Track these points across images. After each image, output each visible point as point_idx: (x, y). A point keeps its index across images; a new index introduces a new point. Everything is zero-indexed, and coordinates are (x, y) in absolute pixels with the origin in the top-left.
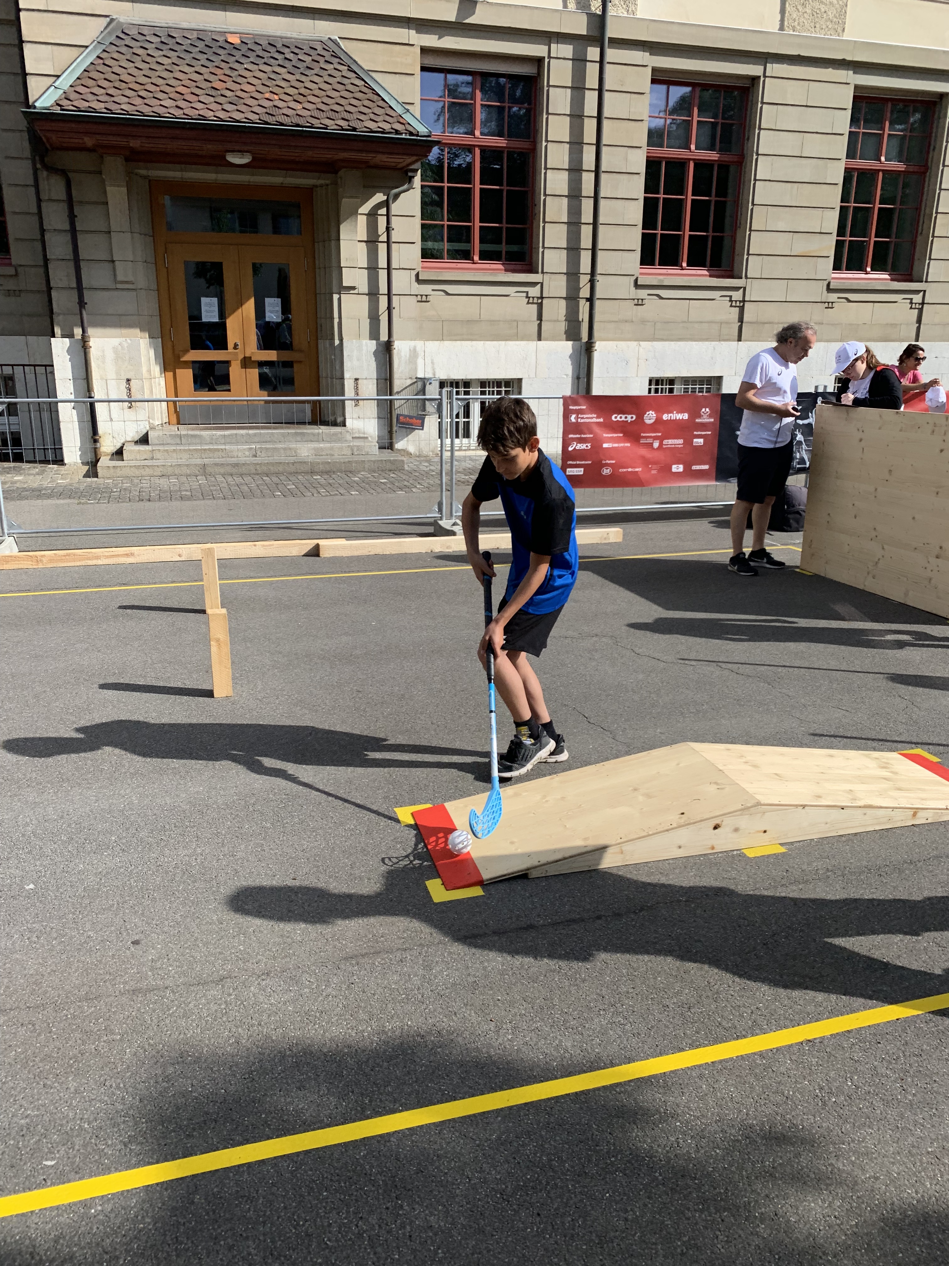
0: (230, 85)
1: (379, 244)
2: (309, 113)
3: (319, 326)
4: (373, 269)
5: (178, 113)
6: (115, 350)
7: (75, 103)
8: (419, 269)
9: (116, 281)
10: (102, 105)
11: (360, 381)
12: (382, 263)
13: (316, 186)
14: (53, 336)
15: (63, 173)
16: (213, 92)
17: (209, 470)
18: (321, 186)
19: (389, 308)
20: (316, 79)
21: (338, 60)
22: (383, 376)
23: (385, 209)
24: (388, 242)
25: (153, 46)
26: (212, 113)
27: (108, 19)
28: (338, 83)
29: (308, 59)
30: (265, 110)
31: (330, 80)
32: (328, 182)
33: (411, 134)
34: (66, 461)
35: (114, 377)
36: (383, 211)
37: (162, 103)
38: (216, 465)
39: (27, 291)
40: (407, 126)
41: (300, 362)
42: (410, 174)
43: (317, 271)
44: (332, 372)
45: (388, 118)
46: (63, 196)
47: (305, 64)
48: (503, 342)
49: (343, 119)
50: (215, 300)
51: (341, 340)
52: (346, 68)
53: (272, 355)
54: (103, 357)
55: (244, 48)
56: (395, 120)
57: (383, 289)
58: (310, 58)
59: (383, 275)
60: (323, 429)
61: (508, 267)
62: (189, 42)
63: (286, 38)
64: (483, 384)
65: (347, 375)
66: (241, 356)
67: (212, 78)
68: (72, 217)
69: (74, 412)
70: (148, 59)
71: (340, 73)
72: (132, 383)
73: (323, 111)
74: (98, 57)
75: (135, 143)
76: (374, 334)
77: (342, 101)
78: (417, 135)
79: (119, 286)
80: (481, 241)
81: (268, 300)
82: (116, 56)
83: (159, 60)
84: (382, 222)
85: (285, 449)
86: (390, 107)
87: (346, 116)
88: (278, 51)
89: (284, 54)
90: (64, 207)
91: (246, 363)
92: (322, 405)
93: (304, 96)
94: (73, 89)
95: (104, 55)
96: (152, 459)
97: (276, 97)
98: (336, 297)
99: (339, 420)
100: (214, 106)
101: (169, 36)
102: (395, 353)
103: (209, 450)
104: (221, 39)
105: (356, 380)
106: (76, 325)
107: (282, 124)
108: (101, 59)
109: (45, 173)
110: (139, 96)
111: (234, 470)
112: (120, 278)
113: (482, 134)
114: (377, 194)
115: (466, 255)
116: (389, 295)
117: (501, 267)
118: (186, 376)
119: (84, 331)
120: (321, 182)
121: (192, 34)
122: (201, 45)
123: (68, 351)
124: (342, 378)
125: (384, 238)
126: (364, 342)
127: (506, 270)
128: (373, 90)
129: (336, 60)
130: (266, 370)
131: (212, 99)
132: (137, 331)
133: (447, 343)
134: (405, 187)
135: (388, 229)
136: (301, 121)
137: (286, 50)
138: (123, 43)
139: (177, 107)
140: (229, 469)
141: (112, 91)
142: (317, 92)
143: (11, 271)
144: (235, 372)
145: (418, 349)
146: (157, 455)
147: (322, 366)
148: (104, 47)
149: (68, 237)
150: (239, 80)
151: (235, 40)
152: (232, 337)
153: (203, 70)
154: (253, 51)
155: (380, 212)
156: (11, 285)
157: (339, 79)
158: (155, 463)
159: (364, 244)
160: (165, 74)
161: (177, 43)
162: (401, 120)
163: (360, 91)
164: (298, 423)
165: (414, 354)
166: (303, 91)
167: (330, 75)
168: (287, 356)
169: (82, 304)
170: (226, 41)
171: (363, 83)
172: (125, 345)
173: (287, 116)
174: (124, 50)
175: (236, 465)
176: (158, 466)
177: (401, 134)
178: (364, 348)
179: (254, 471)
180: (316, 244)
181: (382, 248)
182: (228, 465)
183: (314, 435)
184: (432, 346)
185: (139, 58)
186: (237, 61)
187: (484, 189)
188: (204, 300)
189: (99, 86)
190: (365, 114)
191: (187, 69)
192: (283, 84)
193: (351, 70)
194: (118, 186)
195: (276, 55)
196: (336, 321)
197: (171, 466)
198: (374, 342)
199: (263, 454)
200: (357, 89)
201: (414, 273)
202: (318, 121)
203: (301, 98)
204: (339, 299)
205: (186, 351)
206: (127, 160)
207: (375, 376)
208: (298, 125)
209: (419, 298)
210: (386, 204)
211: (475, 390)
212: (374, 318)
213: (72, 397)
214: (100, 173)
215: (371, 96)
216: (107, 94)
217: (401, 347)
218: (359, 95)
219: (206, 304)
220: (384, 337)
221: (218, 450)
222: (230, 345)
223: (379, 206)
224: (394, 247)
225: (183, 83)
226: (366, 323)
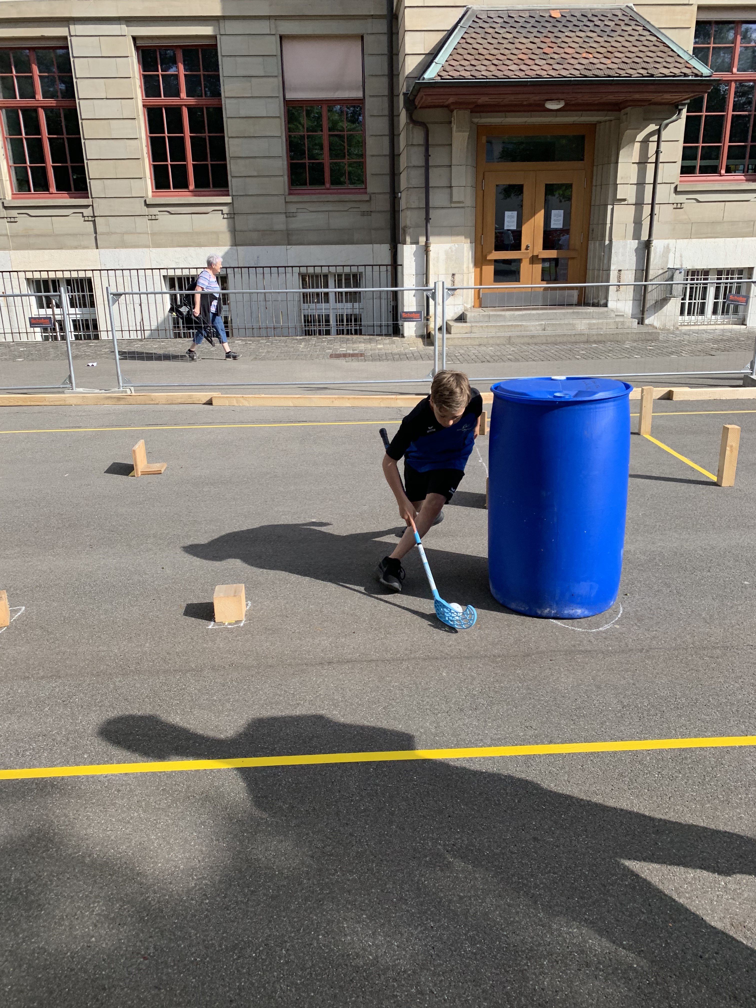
0: (556, 49)
1: (648, 165)
2: (616, 66)
3: (591, 230)
4: (641, 184)
5: (522, 74)
6: (447, 253)
7: (450, 73)
8: (678, 183)
9: (451, 202)
10: (469, 73)
11: (622, 272)
12: (649, 178)
13: (600, 122)
14: (405, 243)
15: (424, 125)
16: (545, 57)
17: (513, 340)
18: (605, 121)
19: (652, 215)
20: (620, 39)
21: (635, 22)
22: (641, 268)
23: (657, 136)
24: (656, 163)
25: (499, 25)
26: (545, 73)
27: (465, 8)
28: (637, 40)
29: (612, 24)
30: (584, 67)
31: (630, 39)
32: (612, 118)
33: (696, 75)
34: (405, 335)
35: (444, 272)
36: (655, 138)
37: (510, 68)
38: (518, 337)
39: (375, 212)
40: (693, 69)
41: (573, 258)
42: (680, 107)
43: (594, 188)
44: (599, 265)
45: (677, 65)
46: (422, 142)
47: (610, 28)
48: (741, 239)
49: (643, 68)
50: (515, 213)
51: (611, 241)
52: (642, 28)
53: (552, 254)
54: (438, 258)
55: (564, 20)
56: (683, 65)
57: (648, 199)
58: (614, 23)
59: (649, 189)
60: (591, 309)
61: (748, 177)
62: (524, 19)
63: (594, 9)
64: (720, 272)
65: (613, 267)
66: (530, 255)
67: (542, 45)
68: (427, 156)
69: (414, 299)
70: (496, 36)
71: (637, 33)
72: (456, 277)
73: (627, 63)
74: (462, 38)
75: (483, 100)
76: (637, 235)
77: (641, 55)
78: (701, 76)
79: (453, 205)
80: (728, 158)
81: (554, 212)
82: (474, 35)
83: (504, 36)
84: (652, 147)
85: (566, 324)
86: (678, 56)
87: (645, 65)
88: (589, 20)
89: (593, 21)
90: (423, 149)
91: (534, 260)
92: (587, 291)
93: (612, 53)
94: (447, 63)
95: (466, 36)
96: (471, 332)
97: (591, 56)
98: (610, 207)
99: (602, 302)
100: (546, 67)
101: (509, 16)
102: (652, 249)
103: (512, 325)
104: (547, 15)
105: (620, 271)
106: (422, 235)
107: (597, 76)
108: (464, 38)
109: (411, 125)
110: (493, 64)
111: (530, 341)
112: (455, 199)
113: (738, 70)
114: (651, 125)
115: (714, 170)
116: (653, 205)
117: (743, 178)
118: (489, 270)
119: (427, 239)
120: (607, 118)
121: (525, 14)
122: (532, 21)
123: (415, 254)
124: (609, 270)
125: (653, 159)
126: (629, 241)
127: (747, 180)
128: (664, 43)
129: (633, 23)
130: (547, 265)
131: (544, 62)
132: (462, 238)
133: (694, 241)
134: (674, 117)
135: (657, 152)
136: (612, 73)
137: (595, 19)
138: (478, 25)
139: (520, 70)
140: (526, 340)
141: (473, 62)
142: (621, 49)
143: (366, 198)
144: (525, 267)
145: (670, 246)
146: (475, 330)
147: (590, 261)
148: (465, 30)
149: (423, 171)
150: (563, 45)
151: (557, 15)
152: (525, 241)
153: (536, 40)
154: (571, 21)
155: (651, 139)
156: (365, 207)
157: (637, 38)
158: (473, 335)
159: (636, 165)
160: (509, 46)
161: (516, 21)
162: (688, 65)
163: (654, 45)
164: (568, 305)
165: (667, 249)
166: (610, 49)
167: (629, 35)
168: (564, 254)
169: (427, 219)
170: (550, 16)
171: (656, 38)
172: (454, 248)
173: (601, 69)
174: (479, 30)
175: (533, 337)
176: (478, 338)
177: (689, 76)
178: (628, 246)
179: (545, 341)
180: (595, 168)
181: (650, 168)
182: (527, 336)
183: (586, 313)
184: (682, 243)
185: (490, 36)
186: (560, 31)
187: (737, 115)
188: (507, 213)
189: (465, 59)
190: (659, 63)
191: (524, 40)
192: (595, 45)
193: (645, 29)
194: (464, 132)
195: (588, 23)
196: (608, 226)
197: (487, 338)
198: (637, 241)
199: (549, 329)
200: (652, 44)
201: (673, 186)
202: (624, 72)
203: (609, 55)
204: (613, 209)
205: (490, 252)
206: (471, 112)
207: (634, 268)
208: (609, 76)
209: (675, 206)
210: (659, 132)
211: (712, 279)
212: (638, 223)
213: (414, 287)
214: (450, 122)
215: (662, 48)
216: (471, 65)
217: (657, 245)
218: (653, 48)
219: (509, 216)
220: (645, 237)
221: (518, 326)
222: (523, 247)
223: (651, 134)
224: (660, 165)
225: (523, 51)
226: (631, 227)
